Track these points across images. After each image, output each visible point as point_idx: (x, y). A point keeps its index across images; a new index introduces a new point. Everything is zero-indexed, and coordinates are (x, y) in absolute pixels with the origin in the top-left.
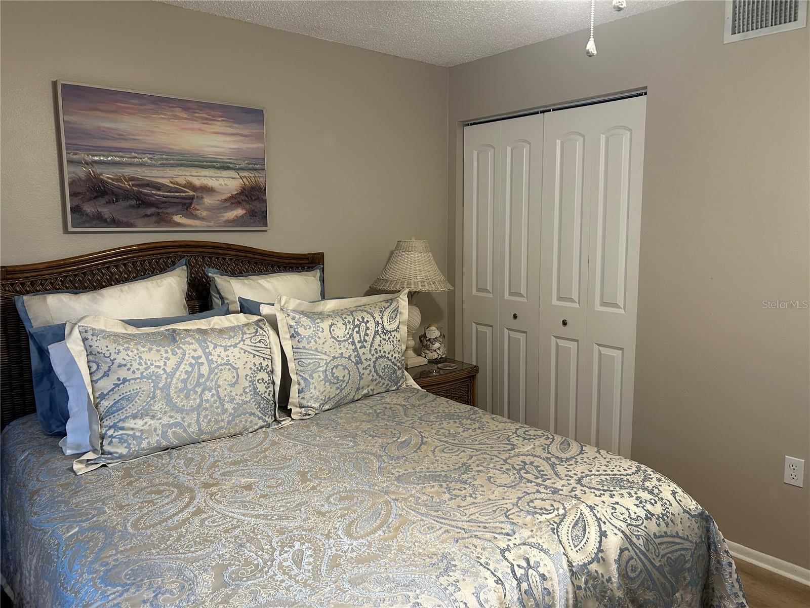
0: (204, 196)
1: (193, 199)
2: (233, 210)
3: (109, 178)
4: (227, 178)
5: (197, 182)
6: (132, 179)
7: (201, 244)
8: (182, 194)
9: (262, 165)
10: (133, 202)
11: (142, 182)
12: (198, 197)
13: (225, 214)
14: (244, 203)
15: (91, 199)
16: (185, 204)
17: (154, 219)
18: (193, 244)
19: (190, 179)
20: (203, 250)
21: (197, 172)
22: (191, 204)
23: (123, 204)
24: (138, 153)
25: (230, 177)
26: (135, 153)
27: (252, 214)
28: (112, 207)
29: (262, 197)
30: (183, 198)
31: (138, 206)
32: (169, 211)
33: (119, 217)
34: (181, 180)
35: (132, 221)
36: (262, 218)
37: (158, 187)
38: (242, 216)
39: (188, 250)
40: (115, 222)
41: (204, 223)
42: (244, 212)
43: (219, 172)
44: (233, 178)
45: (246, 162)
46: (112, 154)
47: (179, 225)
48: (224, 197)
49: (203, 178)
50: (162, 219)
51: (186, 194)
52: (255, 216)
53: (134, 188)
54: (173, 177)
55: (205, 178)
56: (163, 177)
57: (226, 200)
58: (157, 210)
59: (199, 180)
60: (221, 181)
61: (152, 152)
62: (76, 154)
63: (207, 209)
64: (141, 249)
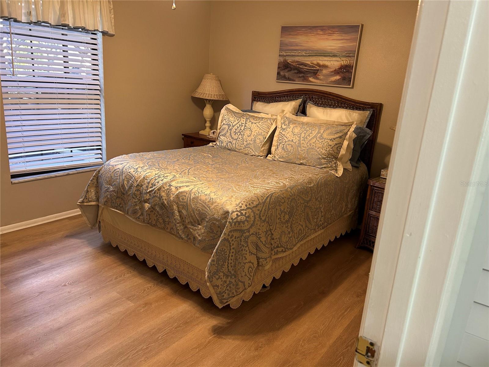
0: (323, 69)
1: (318, 70)
2: (334, 76)
3: (290, 61)
4: (335, 61)
5: (321, 63)
6: (297, 62)
7: (319, 91)
8: (314, 68)
9: (353, 54)
10: (296, 71)
11: (301, 63)
12: (320, 70)
13: (331, 78)
14: (341, 73)
15: (283, 70)
16: (314, 73)
17: (302, 78)
18: (315, 90)
19: (318, 61)
20: (319, 94)
21: (322, 58)
22: (317, 73)
23: (293, 72)
24: (301, 51)
25: (336, 61)
26: (300, 51)
27: (344, 79)
28: (289, 73)
29: (350, 70)
30: (314, 70)
31: (297, 73)
32: (308, 75)
33: (290, 77)
34: (315, 62)
35: (294, 79)
36: (348, 81)
37: (305, 65)
38: (339, 80)
39: (313, 93)
40: (289, 79)
41: (321, 82)
42: (340, 77)
43: (331, 58)
44: (337, 61)
45: (346, 53)
46: (292, 52)
47: (311, 82)
48: (332, 70)
49: (324, 61)
50: (305, 79)
51: (316, 68)
52: (345, 80)
53: (297, 65)
54: (312, 61)
55: (325, 61)
56: (308, 61)
57: (332, 72)
58: (304, 75)
59: (322, 62)
60: (332, 62)
61: (306, 50)
62: (281, 53)
63: (323, 76)
64: (296, 91)
